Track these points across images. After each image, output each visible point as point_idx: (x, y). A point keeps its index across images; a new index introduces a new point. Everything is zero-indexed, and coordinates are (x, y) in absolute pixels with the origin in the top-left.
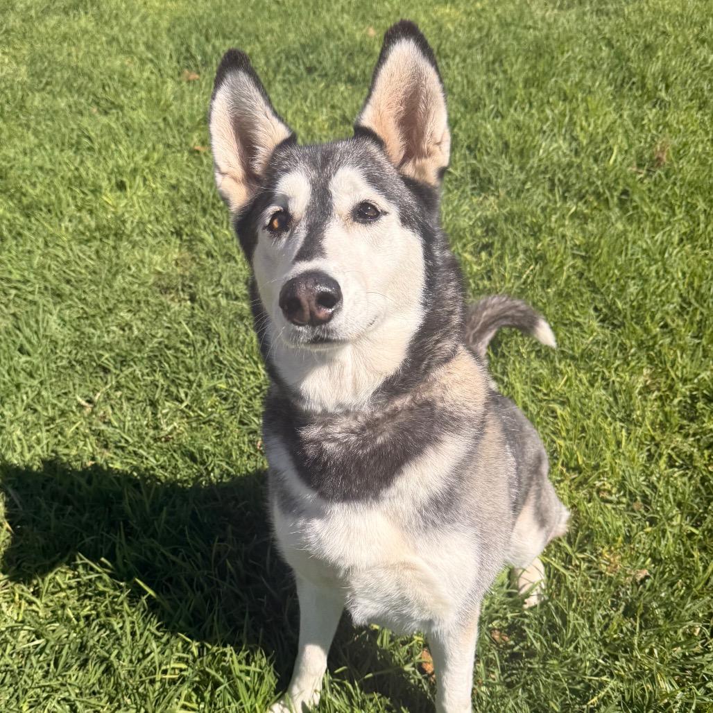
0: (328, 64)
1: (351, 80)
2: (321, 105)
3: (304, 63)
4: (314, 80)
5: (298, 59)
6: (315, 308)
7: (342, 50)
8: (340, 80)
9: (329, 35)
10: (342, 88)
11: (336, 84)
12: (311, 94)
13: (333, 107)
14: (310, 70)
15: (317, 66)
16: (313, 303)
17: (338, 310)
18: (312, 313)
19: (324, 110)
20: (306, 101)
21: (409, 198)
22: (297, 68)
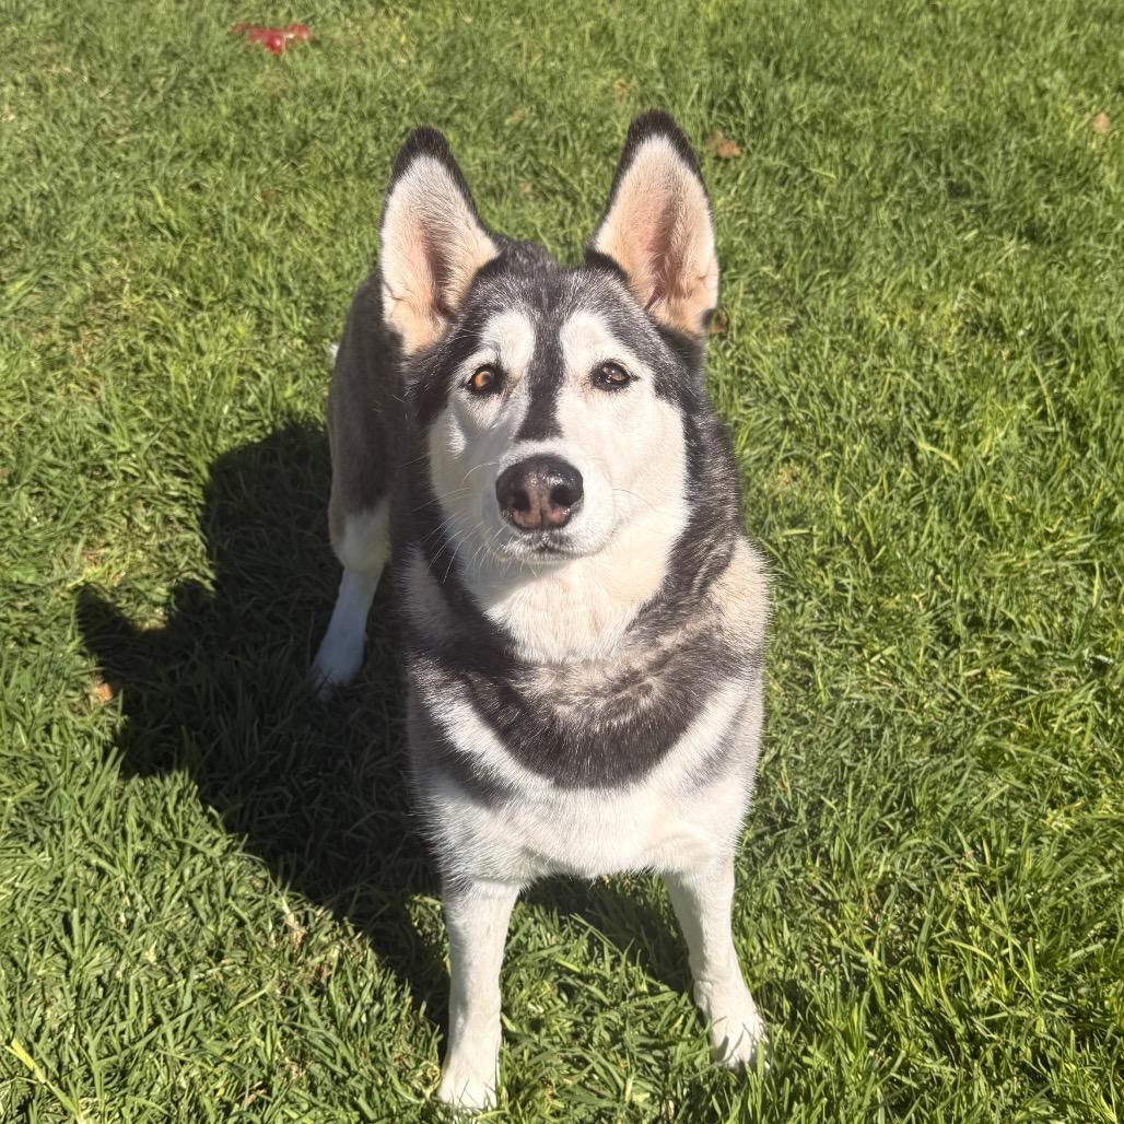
0: (996, 186)
1: (1032, 233)
2: (958, 280)
3: (948, 174)
4: (958, 219)
5: (939, 160)
6: (548, 506)
7: (1032, 158)
8: (1010, 227)
9: (1015, 117)
10: (1010, 246)
11: (1000, 234)
12: (943, 253)
13: (979, 287)
14: (957, 191)
15: (973, 184)
16: (546, 498)
17: (577, 510)
18: (543, 513)
19: (962, 290)
20: (929, 263)
21: (667, 356)
22: (931, 180)
